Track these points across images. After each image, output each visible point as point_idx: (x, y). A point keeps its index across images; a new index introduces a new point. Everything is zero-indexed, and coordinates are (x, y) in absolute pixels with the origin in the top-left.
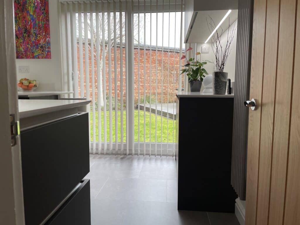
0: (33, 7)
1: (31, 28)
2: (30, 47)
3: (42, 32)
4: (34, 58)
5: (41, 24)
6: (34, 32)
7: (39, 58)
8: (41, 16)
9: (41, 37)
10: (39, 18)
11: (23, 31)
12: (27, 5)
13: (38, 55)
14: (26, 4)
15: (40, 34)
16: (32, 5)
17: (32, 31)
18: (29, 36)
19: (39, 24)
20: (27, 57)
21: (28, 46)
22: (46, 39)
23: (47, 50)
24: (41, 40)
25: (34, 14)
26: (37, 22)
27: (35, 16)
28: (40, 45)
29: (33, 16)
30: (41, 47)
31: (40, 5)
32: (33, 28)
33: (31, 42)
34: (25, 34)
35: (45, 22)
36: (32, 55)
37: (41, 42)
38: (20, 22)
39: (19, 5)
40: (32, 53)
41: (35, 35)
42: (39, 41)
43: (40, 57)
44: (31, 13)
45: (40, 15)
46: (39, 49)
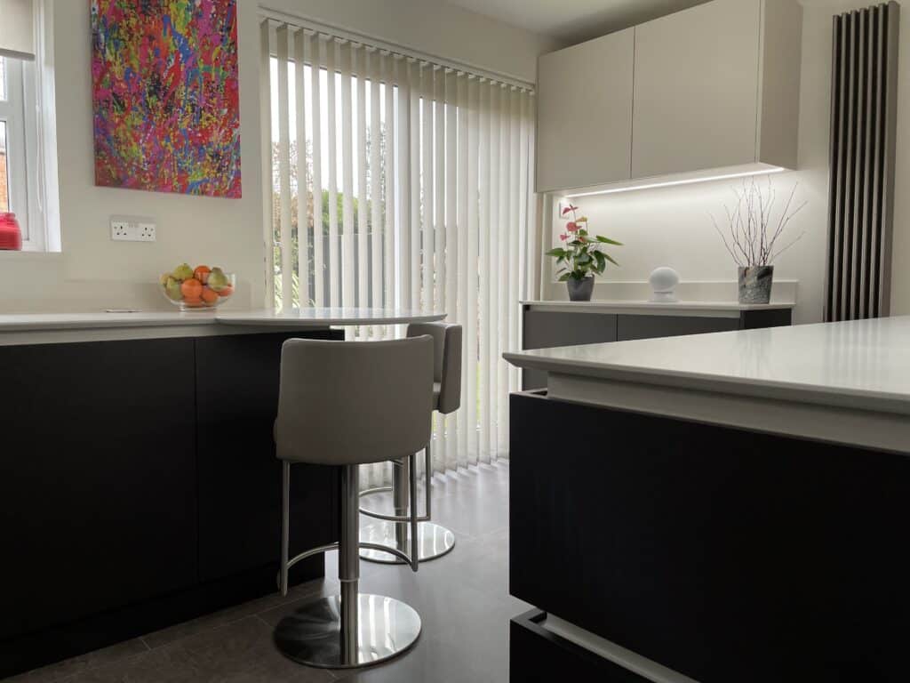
0: (188, 9)
2: (172, 149)
3: (220, 105)
4: (185, 189)
5: (216, 76)
6: (190, 100)
7: (203, 193)
8: (217, 49)
9: (215, 119)
10: (209, 53)
11: (146, 85)
13: (200, 183)
17: (182, 92)
18: (167, 109)
22: (231, 132)
24: (215, 131)
25: (188, 34)
26: (201, 66)
27: (192, 43)
28: (210, 149)
29: (186, 41)
30: (212, 157)
31: (214, 10)
32: (187, 85)
33: (178, 133)
34: (153, 100)
35: (227, 74)
36: (179, 180)
37: (212, 139)
38: (132, 48)
40: (181, 171)
41: (193, 111)
42: (206, 133)
43: (208, 190)
45: (213, 45)
46: (205, 163)
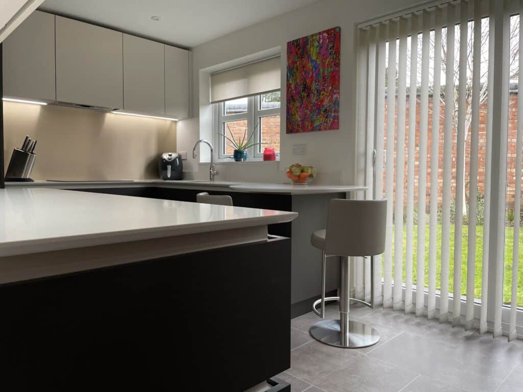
0: (317, 47)
1: (312, 82)
2: (309, 113)
3: (328, 86)
4: (313, 130)
5: (327, 72)
6: (316, 89)
7: (320, 130)
8: (328, 60)
9: (326, 94)
10: (325, 63)
11: (301, 88)
12: (309, 46)
13: (319, 125)
14: (307, 44)
15: (324, 89)
16: (316, 44)
17: (314, 86)
18: (308, 96)
19: (324, 73)
20: (305, 129)
21: (306, 111)
22: (332, 97)
23: (333, 114)
24: (326, 100)
25: (317, 58)
26: (321, 70)
27: (318, 62)
28: (323, 109)
29: (316, 61)
30: (324, 112)
31: (327, 41)
32: (316, 82)
33: (311, 105)
34: (303, 94)
35: (332, 69)
36: (311, 125)
37: (324, 103)
39: (298, 47)
40: (312, 122)
41: (317, 93)
42: (322, 101)
43: (321, 128)
44: (314, 58)
45: (326, 59)
46: (321, 116)
